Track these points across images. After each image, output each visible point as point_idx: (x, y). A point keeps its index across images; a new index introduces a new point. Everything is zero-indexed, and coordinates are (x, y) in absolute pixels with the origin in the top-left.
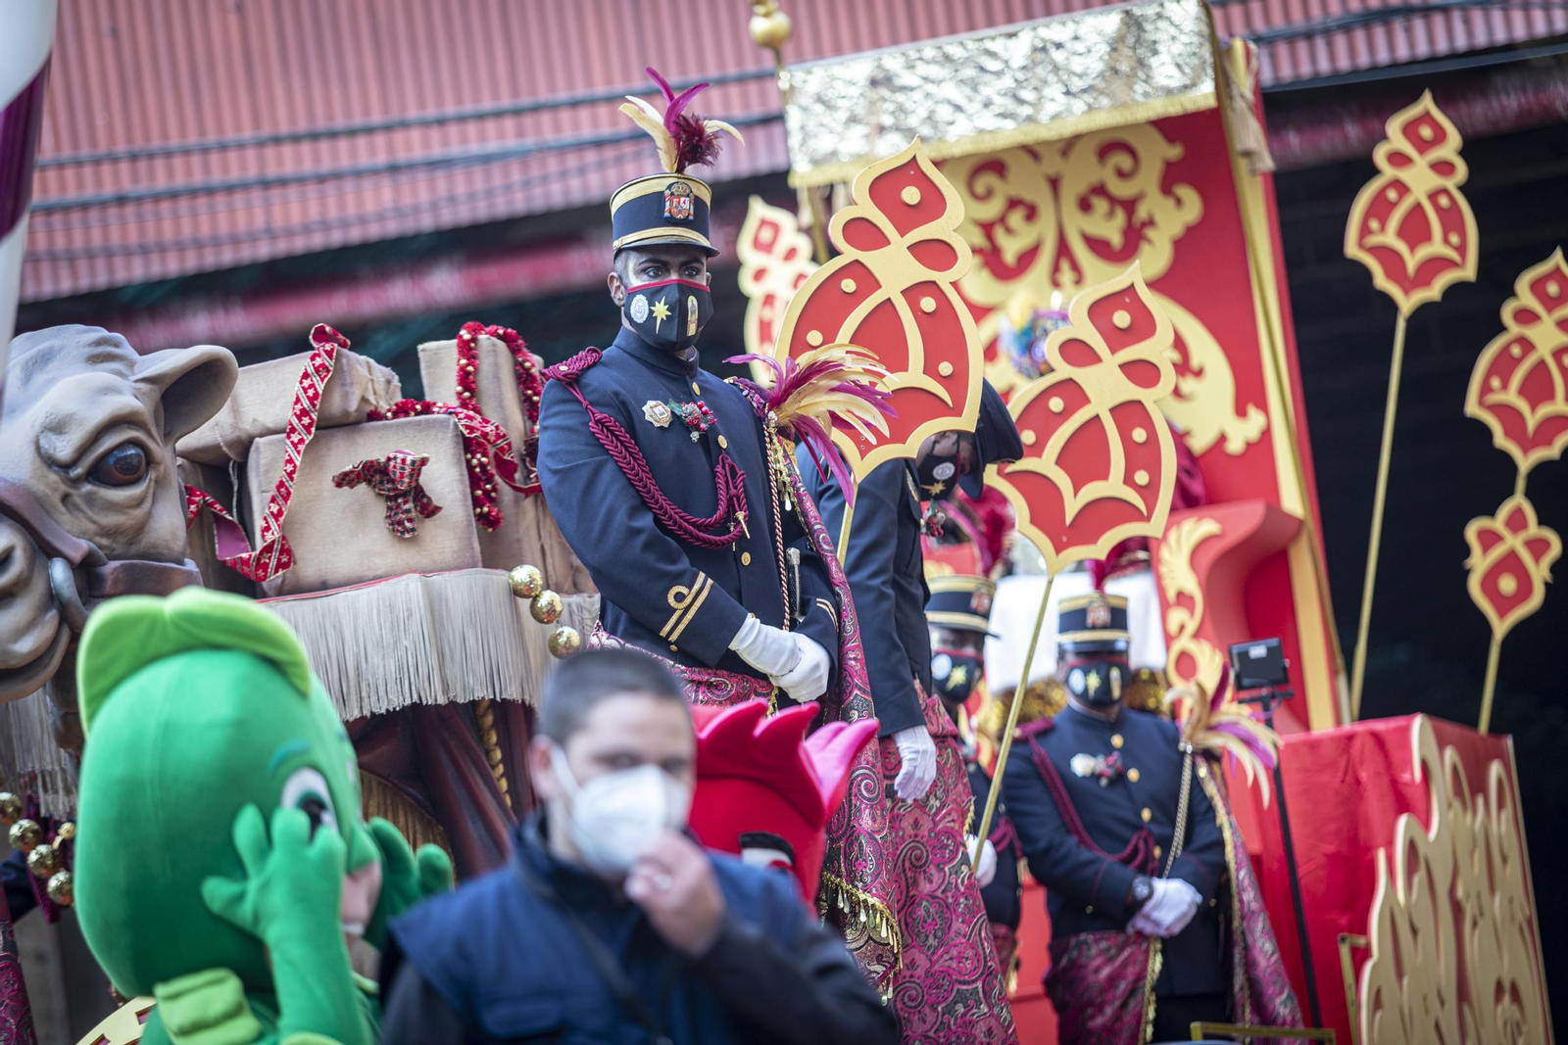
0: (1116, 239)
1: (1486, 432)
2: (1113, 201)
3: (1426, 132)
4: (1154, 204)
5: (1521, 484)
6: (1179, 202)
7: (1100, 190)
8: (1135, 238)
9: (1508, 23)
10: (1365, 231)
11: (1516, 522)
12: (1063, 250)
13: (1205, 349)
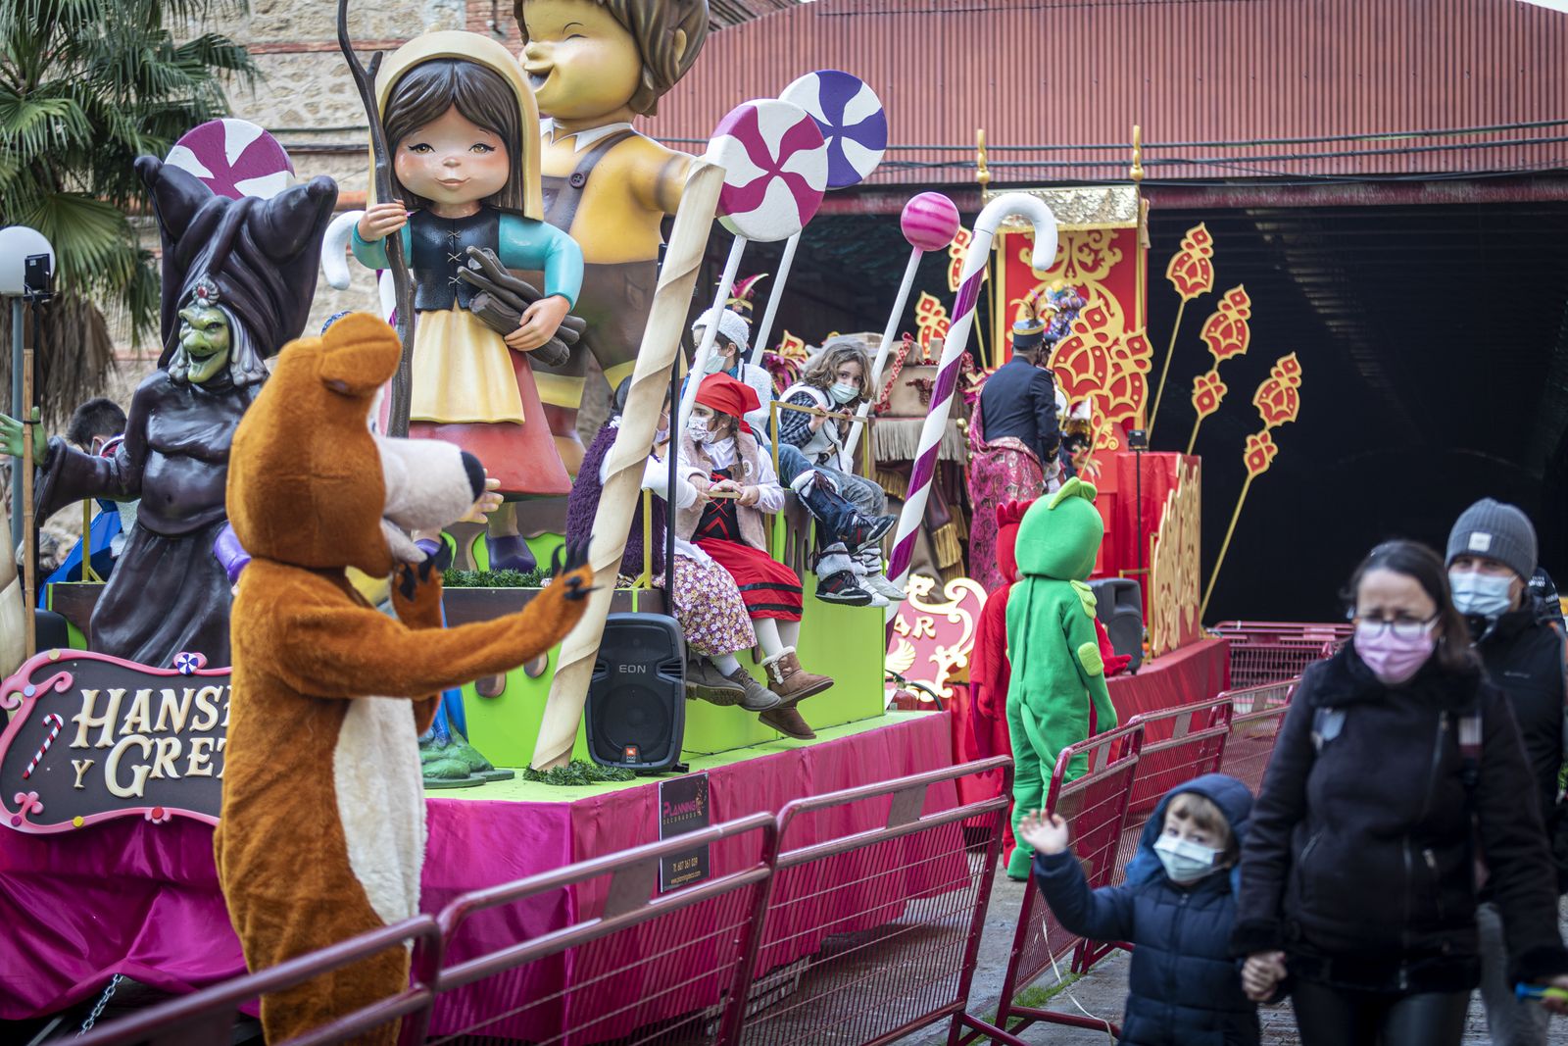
0: (1090, 264)
1: (1206, 345)
2: (1091, 250)
3: (1201, 237)
4: (1105, 253)
5: (1216, 366)
6: (1114, 254)
7: (1087, 245)
8: (1097, 263)
9: (1217, 171)
10: (1174, 270)
11: (1212, 380)
12: (1071, 264)
13: (1116, 306)
